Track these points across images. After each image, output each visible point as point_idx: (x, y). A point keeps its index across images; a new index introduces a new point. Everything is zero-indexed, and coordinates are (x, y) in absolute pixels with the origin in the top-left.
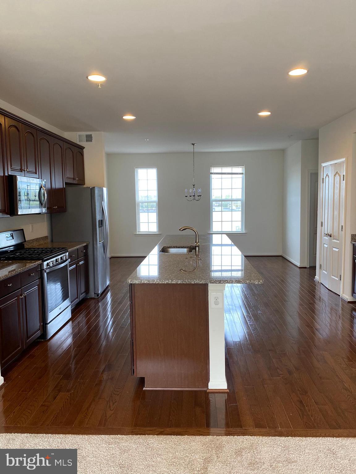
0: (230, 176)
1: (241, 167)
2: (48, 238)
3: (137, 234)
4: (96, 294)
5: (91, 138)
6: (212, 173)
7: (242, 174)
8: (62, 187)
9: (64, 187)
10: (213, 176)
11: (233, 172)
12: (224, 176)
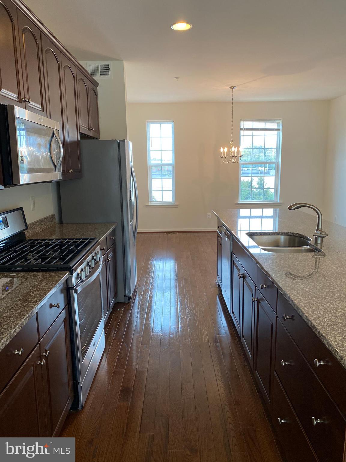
0: (263, 132)
1: (277, 121)
2: (55, 218)
3: (149, 204)
4: (127, 296)
5: (107, 71)
6: (242, 129)
7: (278, 130)
8: (76, 139)
9: (79, 139)
10: (242, 132)
11: (266, 128)
12: (255, 132)
